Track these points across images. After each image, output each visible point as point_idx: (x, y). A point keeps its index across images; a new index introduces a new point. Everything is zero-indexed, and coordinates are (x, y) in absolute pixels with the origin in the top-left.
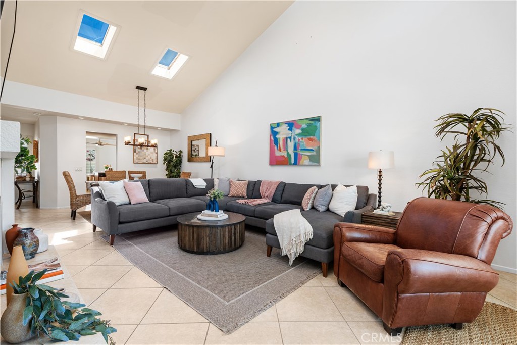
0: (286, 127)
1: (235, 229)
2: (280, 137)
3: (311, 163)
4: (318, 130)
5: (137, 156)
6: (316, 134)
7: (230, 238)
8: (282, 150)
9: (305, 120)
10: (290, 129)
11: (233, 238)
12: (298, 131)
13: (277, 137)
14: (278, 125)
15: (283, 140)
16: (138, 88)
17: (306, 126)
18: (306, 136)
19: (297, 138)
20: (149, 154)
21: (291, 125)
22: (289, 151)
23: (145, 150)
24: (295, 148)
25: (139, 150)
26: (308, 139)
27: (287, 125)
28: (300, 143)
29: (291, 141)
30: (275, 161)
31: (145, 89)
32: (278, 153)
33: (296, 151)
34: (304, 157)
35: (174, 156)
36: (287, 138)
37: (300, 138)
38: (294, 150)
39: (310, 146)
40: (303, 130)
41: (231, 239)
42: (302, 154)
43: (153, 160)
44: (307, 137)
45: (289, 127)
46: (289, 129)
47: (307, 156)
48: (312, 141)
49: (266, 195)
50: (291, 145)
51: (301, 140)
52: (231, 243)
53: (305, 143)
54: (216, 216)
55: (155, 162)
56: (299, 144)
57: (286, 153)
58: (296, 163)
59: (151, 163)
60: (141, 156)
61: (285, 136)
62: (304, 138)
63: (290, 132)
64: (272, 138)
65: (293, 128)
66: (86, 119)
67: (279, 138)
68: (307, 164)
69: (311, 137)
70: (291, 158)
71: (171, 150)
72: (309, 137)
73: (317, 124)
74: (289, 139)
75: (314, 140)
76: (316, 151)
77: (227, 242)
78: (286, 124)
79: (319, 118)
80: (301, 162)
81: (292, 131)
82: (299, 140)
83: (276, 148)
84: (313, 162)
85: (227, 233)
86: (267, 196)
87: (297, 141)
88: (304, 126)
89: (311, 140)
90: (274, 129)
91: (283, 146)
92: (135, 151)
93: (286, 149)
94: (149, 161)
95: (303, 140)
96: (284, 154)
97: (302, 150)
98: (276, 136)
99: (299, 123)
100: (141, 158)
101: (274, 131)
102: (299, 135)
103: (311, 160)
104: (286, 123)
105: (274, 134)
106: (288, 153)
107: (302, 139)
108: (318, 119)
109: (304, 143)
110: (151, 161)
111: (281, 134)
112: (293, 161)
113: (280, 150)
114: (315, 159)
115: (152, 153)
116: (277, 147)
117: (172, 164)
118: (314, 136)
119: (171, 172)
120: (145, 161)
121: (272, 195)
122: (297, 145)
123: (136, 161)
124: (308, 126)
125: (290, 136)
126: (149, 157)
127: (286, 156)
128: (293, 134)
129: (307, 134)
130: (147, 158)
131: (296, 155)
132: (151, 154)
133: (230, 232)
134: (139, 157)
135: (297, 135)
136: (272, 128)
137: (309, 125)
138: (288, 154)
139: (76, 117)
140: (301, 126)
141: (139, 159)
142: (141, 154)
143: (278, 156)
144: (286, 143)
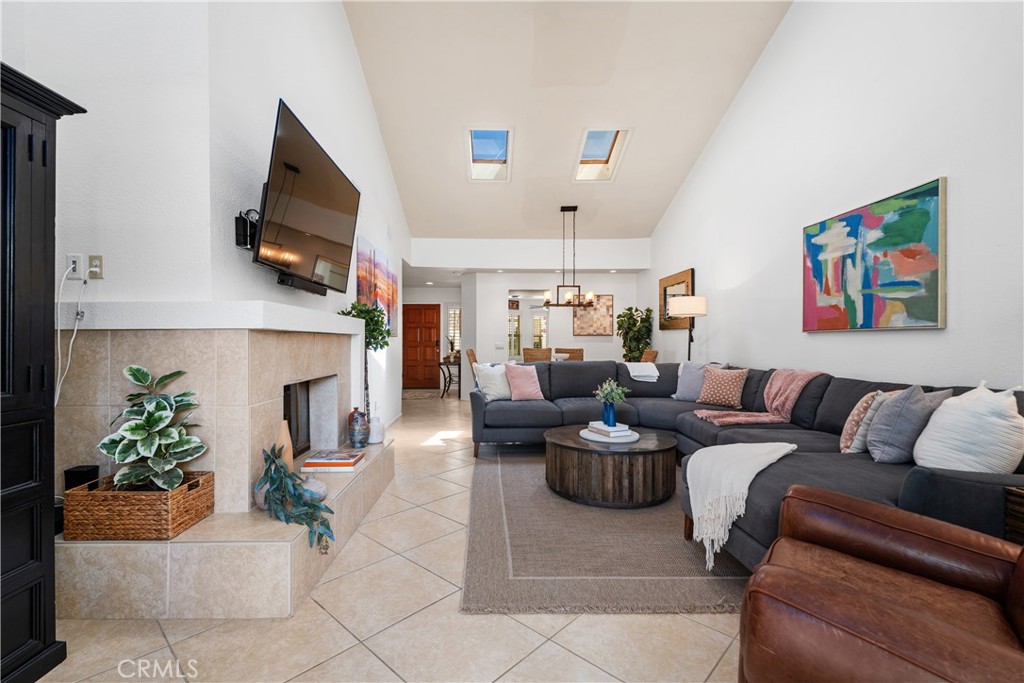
0: (841, 229)
1: (631, 465)
2: (828, 257)
3: (914, 323)
4: (931, 221)
5: (579, 322)
6: (927, 234)
7: (619, 479)
8: (833, 291)
9: (893, 201)
10: (853, 233)
11: (626, 482)
12: (874, 235)
13: (821, 257)
14: (823, 226)
15: (836, 265)
16: (564, 209)
17: (896, 218)
18: (895, 244)
19: (871, 253)
20: (599, 319)
21: (854, 221)
22: (850, 292)
23: (592, 313)
24: (867, 283)
25: (582, 313)
26: (902, 252)
27: (845, 223)
28: (880, 267)
29: (854, 265)
30: (818, 321)
31: (574, 209)
32: (822, 301)
33: (868, 291)
34: (889, 306)
35: (639, 319)
36: (844, 258)
37: (879, 254)
38: (864, 287)
39: (908, 274)
40: (887, 229)
41: (620, 483)
42: (884, 299)
43: (605, 328)
44: (900, 248)
45: (848, 229)
46: (849, 235)
47: (899, 303)
48: (913, 257)
49: (774, 406)
50: (855, 275)
51: (882, 259)
52: (621, 490)
53: (892, 266)
54: (607, 434)
55: (608, 332)
56: (876, 271)
57: (842, 299)
58: (869, 325)
59: (601, 335)
60: (586, 323)
61: (839, 254)
62: (890, 252)
63: (853, 240)
64: (809, 264)
65: (861, 229)
66: (507, 271)
67: (826, 261)
68: (900, 324)
69: (912, 246)
70: (855, 310)
71: (630, 309)
72: (905, 247)
73: (930, 204)
74: (849, 261)
75: (920, 253)
76: (926, 285)
77: (609, 485)
78: (840, 220)
79: (934, 185)
80: (882, 320)
81: (856, 238)
82: (876, 259)
83: (818, 288)
84: (918, 318)
85: (610, 469)
86: (776, 409)
87: (870, 261)
88: (890, 217)
89: (910, 254)
90: (813, 241)
91: (836, 279)
92: (575, 316)
93: (842, 286)
94: (598, 332)
95: (889, 259)
96: (838, 300)
97: (883, 285)
98: (817, 255)
99: (877, 211)
100: (585, 326)
101: (813, 245)
102: (876, 245)
103: (911, 314)
104: (841, 218)
105: (813, 250)
106: (848, 299)
107: (885, 255)
108: (931, 190)
109: (891, 264)
110: (601, 331)
111: (830, 248)
112: (860, 320)
113: (827, 292)
114: (926, 311)
115: (604, 316)
116: (821, 283)
117: (631, 334)
118: (920, 241)
119: (630, 350)
120: (591, 331)
121: (789, 405)
122: (871, 276)
123: (578, 331)
124: (901, 215)
125: (851, 251)
126: (599, 323)
127: (842, 306)
128: (860, 245)
129: (899, 239)
130: (595, 325)
131: (868, 300)
132: (602, 319)
133: (617, 468)
134: (583, 325)
135: (869, 245)
136: (808, 237)
137: (905, 213)
138: (849, 301)
139: (493, 271)
140: (882, 219)
141: (582, 328)
142: (585, 320)
143: (823, 308)
144: (843, 271)
